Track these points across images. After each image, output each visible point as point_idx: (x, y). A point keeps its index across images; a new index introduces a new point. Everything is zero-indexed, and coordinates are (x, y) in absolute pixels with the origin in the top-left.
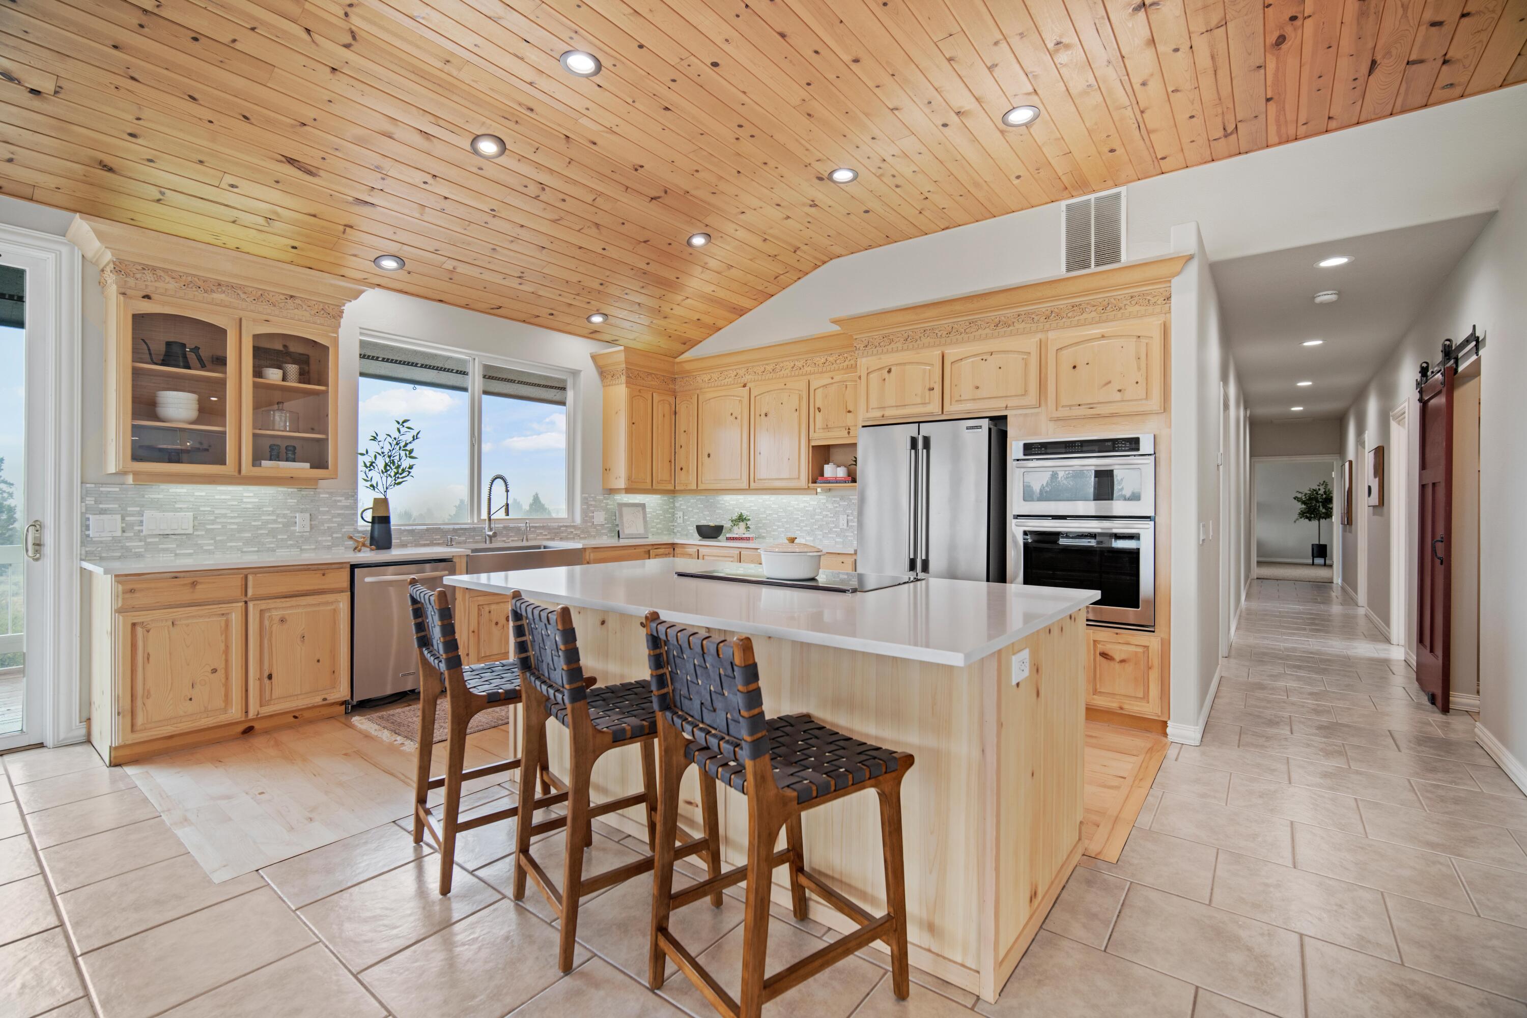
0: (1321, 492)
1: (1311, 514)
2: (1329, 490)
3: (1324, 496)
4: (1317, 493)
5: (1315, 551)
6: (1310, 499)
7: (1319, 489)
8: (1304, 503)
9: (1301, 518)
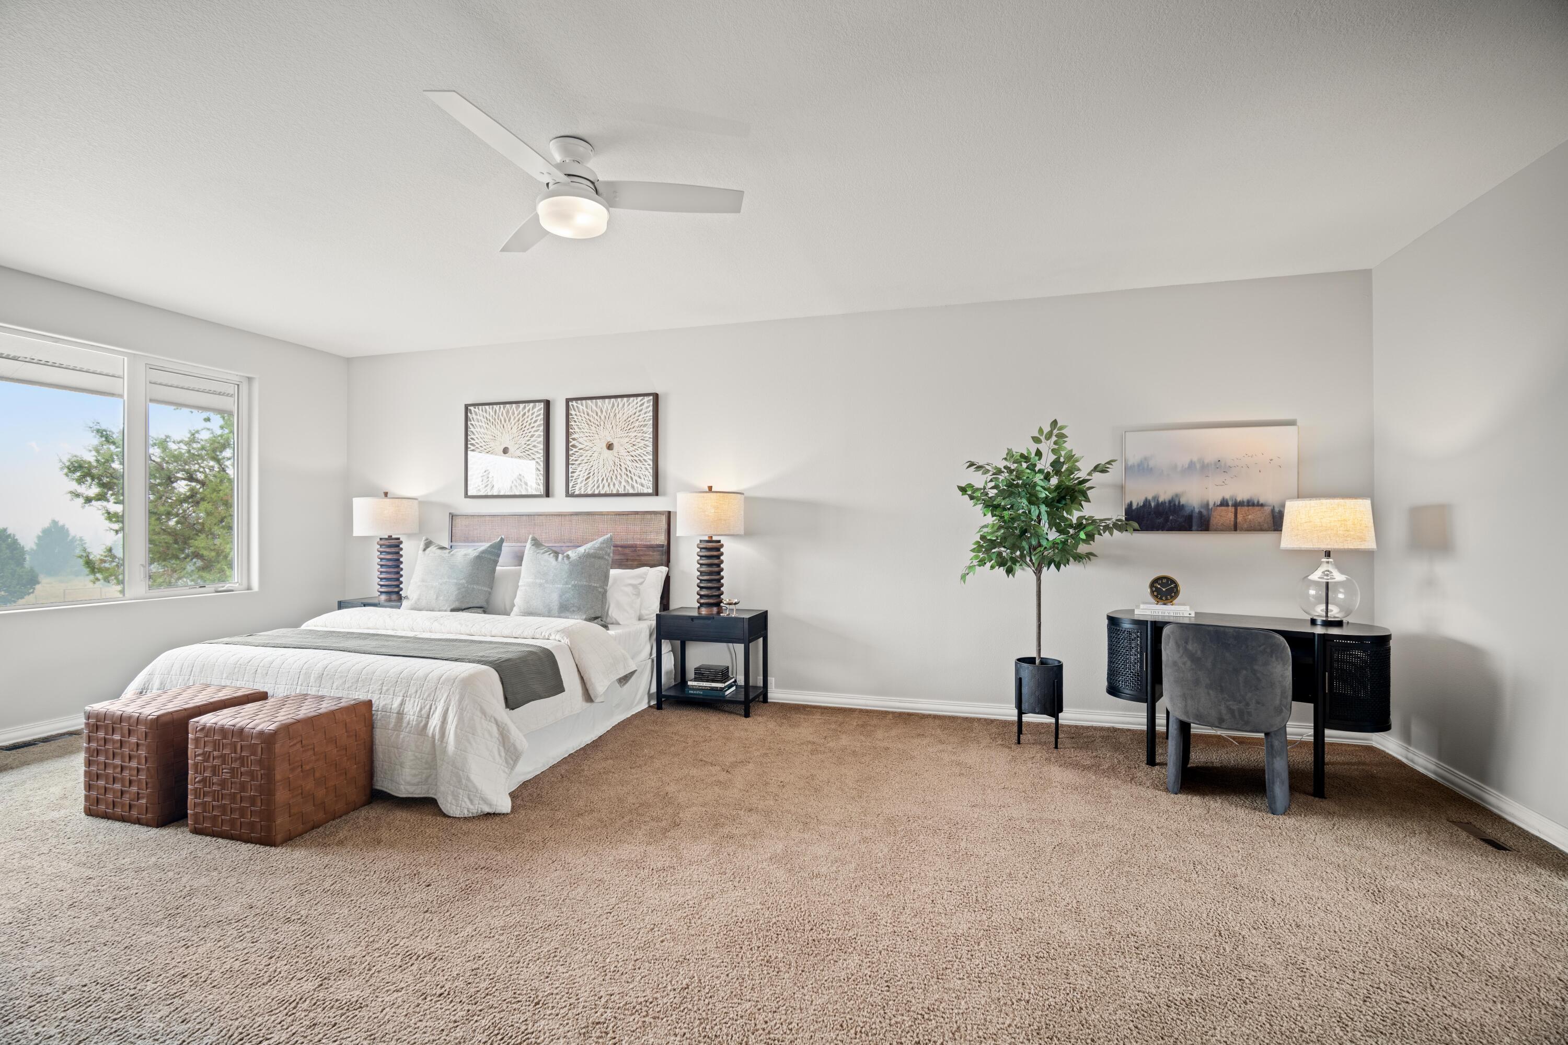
0: (1045, 464)
1: (1013, 548)
2: (1070, 457)
3: (1054, 481)
4: (1032, 467)
5: (1025, 690)
6: (1010, 490)
7: (1039, 453)
8: (992, 506)
9: (982, 563)
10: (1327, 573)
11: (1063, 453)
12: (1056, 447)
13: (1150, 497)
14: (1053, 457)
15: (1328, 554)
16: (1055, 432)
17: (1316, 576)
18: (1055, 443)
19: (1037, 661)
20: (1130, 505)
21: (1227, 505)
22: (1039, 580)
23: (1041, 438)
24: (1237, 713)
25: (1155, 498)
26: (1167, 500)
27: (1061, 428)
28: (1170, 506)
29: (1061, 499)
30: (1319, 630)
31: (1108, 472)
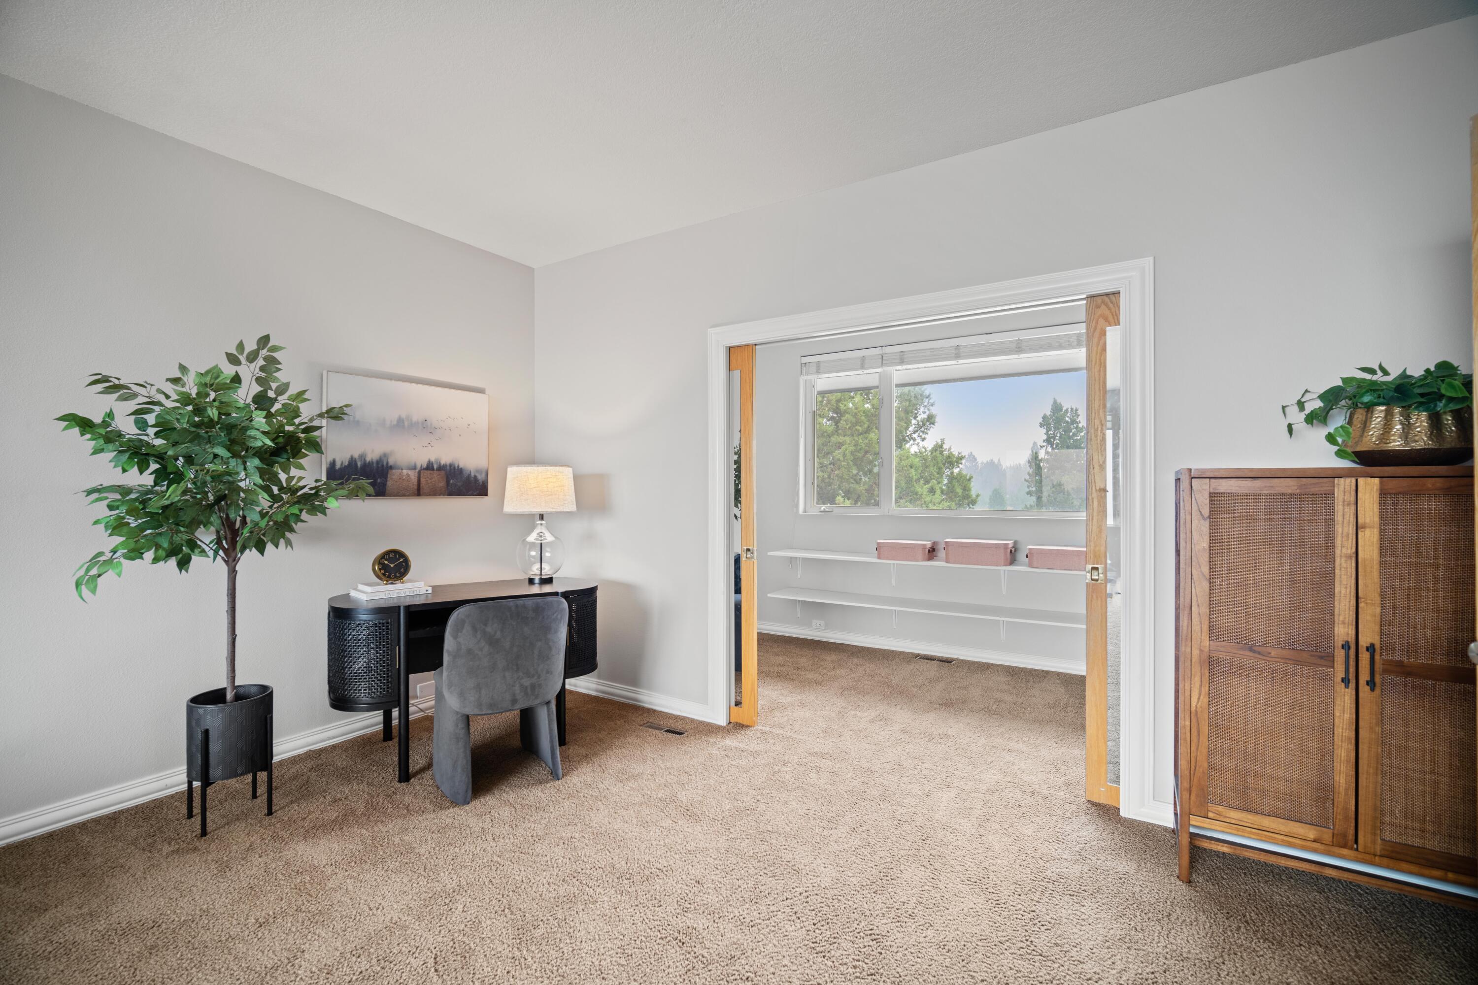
0: (245, 394)
2: (285, 392)
5: (216, 747)
7: (236, 379)
8: (140, 455)
9: (135, 553)
10: (540, 535)
11: (274, 385)
12: (263, 375)
13: (356, 456)
14: (256, 389)
15: (542, 517)
16: (264, 352)
17: (532, 538)
18: (262, 369)
19: (229, 696)
20: (333, 463)
21: (433, 469)
22: (233, 574)
23: (240, 357)
24: (529, 690)
25: (363, 456)
26: (374, 461)
27: (275, 349)
28: (378, 468)
29: (276, 452)
30: (536, 589)
31: (342, 419)
